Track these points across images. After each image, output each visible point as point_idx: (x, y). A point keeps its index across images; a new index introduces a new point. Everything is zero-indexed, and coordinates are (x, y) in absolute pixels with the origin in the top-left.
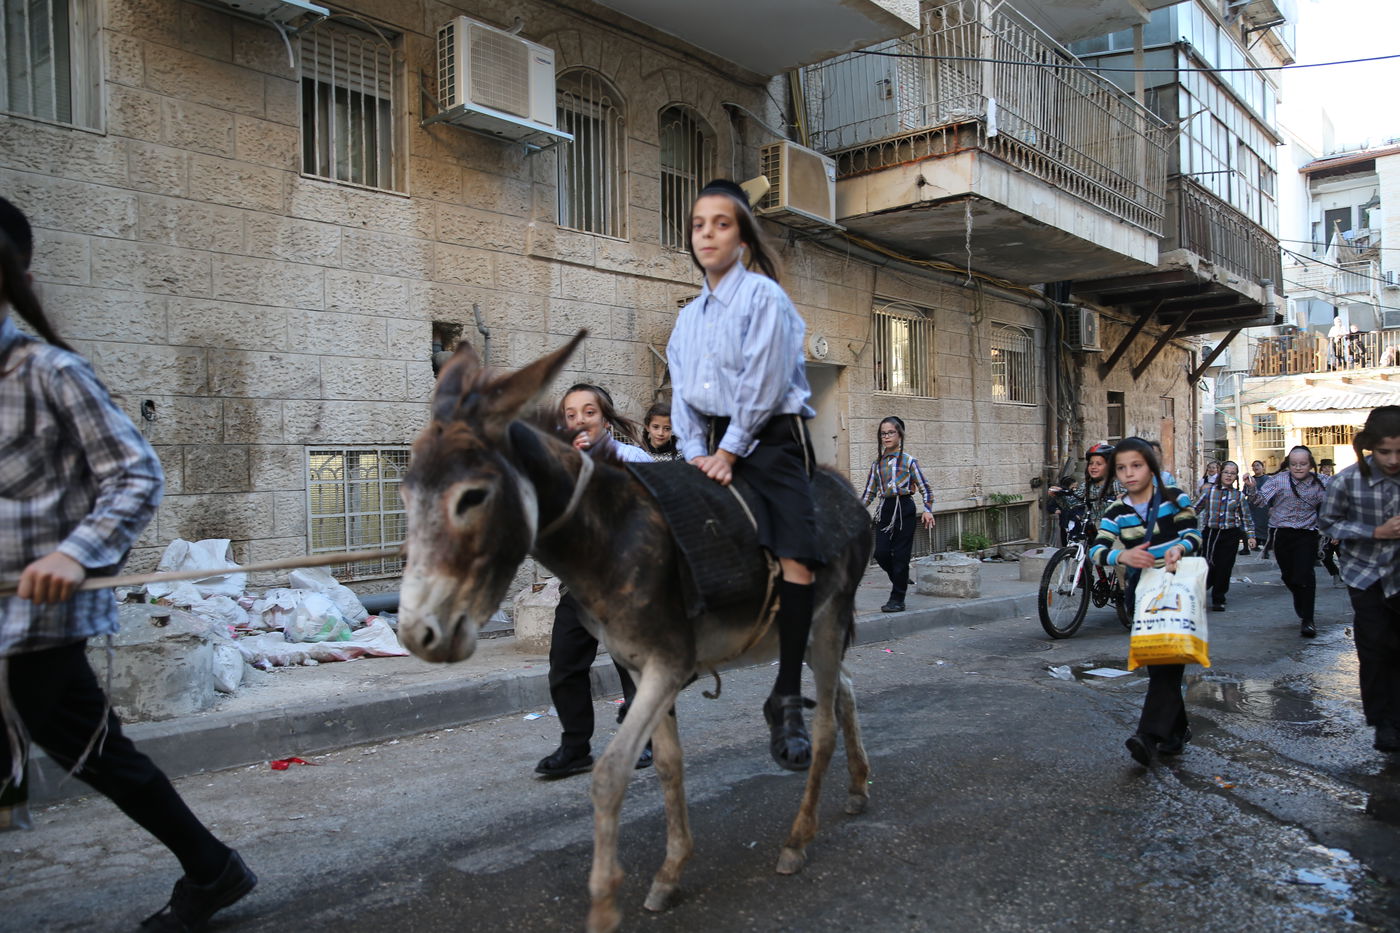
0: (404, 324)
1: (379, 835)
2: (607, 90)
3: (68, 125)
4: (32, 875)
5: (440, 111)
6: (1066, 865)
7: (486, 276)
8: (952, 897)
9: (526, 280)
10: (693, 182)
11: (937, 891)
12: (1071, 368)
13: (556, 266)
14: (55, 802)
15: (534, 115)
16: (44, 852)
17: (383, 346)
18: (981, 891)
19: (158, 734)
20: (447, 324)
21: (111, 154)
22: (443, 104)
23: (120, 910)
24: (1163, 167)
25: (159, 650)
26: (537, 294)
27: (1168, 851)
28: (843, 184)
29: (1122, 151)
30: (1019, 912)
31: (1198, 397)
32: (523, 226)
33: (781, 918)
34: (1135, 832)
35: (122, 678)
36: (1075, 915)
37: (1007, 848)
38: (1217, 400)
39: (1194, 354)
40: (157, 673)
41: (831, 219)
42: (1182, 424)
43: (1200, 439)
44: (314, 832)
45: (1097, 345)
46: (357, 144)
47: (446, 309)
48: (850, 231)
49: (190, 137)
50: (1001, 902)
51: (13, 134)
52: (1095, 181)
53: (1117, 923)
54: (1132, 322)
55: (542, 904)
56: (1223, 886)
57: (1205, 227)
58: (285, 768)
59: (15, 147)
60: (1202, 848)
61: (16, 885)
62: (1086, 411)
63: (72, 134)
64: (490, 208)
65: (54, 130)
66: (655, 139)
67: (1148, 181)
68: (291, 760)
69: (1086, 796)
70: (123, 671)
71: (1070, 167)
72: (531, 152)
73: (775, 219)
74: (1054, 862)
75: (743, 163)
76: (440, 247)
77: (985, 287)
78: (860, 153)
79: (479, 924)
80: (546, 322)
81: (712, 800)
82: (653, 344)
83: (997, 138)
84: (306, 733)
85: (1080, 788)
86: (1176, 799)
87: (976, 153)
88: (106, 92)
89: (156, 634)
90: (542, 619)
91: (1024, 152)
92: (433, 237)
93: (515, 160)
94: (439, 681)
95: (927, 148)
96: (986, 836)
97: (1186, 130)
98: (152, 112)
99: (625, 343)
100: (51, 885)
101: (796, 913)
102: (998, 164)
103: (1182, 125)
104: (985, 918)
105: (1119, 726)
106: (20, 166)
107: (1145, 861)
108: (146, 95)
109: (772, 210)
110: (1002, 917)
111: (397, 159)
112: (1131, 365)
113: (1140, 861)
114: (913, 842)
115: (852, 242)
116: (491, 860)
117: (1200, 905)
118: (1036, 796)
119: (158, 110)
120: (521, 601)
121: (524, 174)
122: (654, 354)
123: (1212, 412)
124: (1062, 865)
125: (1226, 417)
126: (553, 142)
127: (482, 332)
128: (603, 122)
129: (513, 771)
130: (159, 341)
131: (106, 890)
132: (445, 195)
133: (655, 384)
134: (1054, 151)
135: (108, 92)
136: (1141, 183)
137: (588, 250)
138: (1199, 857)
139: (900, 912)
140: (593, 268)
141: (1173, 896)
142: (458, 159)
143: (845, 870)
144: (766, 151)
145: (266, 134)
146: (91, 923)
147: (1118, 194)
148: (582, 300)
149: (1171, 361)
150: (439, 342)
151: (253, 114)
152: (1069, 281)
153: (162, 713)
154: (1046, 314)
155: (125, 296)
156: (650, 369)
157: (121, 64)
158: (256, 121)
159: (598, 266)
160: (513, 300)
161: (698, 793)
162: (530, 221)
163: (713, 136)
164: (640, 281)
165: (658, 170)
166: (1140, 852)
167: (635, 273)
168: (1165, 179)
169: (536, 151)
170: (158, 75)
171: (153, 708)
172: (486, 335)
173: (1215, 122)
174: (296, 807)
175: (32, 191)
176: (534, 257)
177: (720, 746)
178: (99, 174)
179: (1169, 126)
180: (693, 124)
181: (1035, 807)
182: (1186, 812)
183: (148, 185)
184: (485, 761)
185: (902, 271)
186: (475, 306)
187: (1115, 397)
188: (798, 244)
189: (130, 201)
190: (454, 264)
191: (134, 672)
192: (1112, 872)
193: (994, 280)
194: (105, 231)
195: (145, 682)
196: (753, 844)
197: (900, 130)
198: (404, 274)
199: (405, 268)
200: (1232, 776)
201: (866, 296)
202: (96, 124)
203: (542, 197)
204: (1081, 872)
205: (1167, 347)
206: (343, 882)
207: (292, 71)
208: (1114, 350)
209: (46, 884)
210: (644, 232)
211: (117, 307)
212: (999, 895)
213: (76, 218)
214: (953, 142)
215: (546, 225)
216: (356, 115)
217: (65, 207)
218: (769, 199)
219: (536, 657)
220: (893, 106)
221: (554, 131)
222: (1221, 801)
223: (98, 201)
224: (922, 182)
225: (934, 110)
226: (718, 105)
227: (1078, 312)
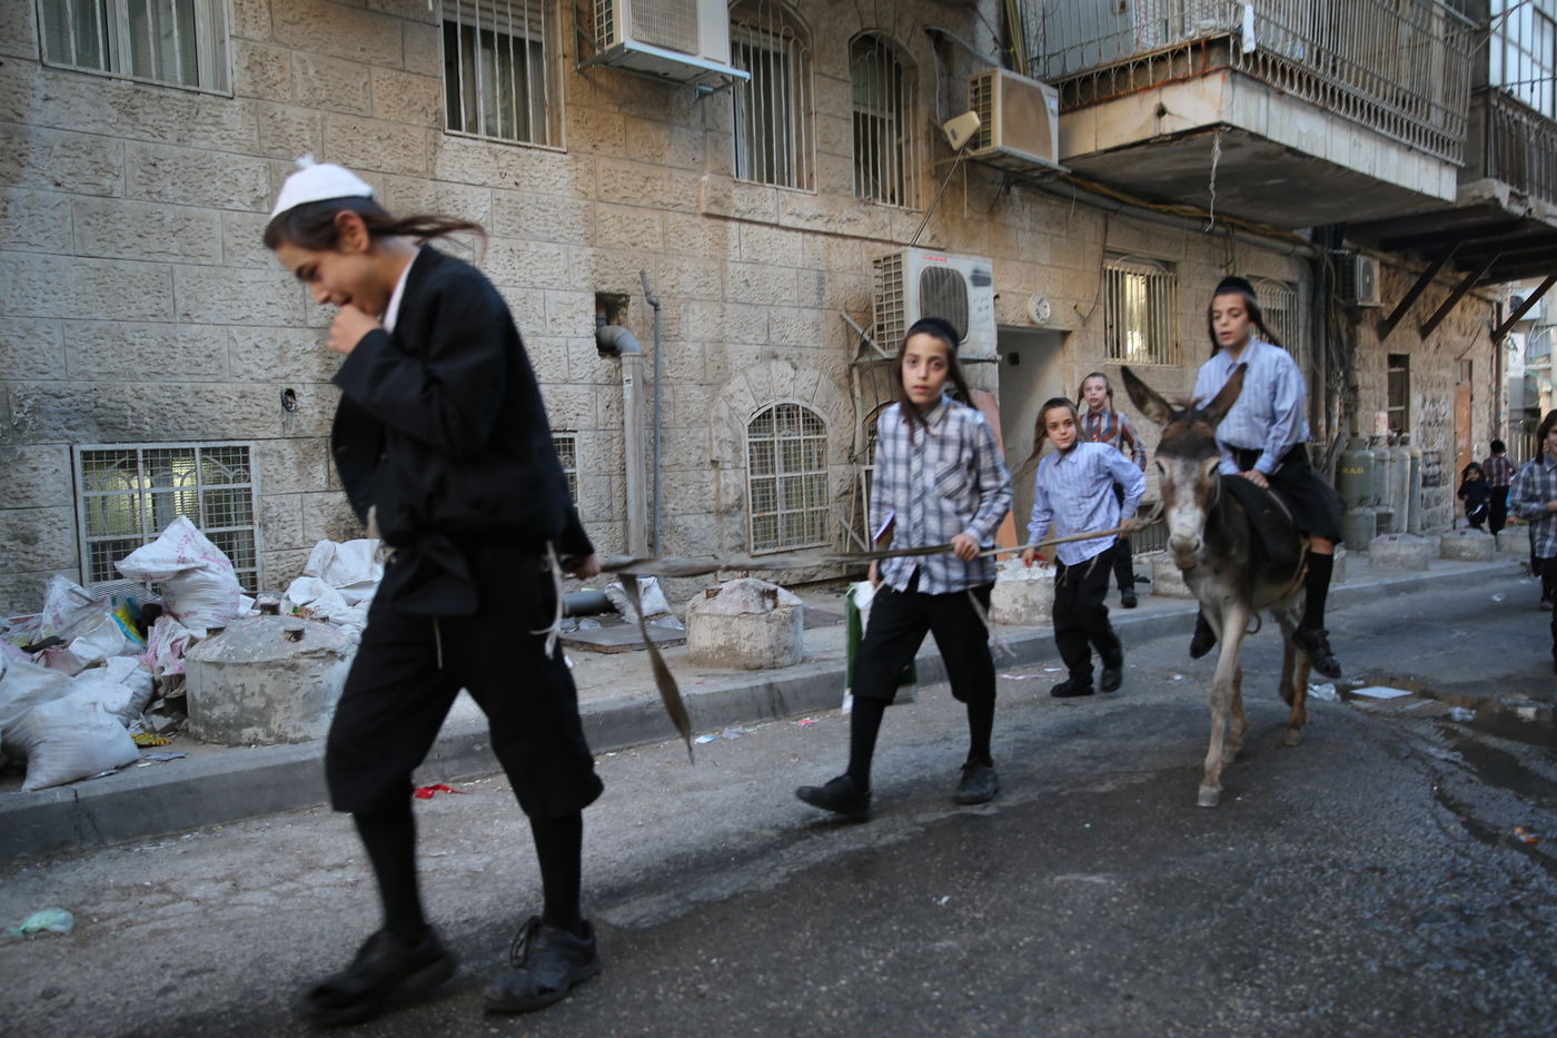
0: (563, 296)
1: (525, 877)
2: (789, 19)
3: (194, 88)
4: (160, 911)
5: (598, 52)
6: (1322, 937)
7: (656, 239)
8: (1178, 973)
9: (699, 242)
10: (890, 122)
11: (1161, 965)
12: (1343, 327)
13: (733, 226)
14: (189, 830)
15: (704, 51)
16: (174, 886)
17: (540, 322)
18: (1214, 967)
19: (295, 758)
20: (612, 295)
21: (239, 118)
22: (601, 44)
23: (243, 956)
24: (1466, 79)
25: (293, 667)
26: (713, 258)
27: (1452, 922)
28: (1068, 117)
29: (1413, 62)
30: (1260, 997)
31: (1504, 358)
32: (696, 180)
33: (971, 993)
34: (1411, 897)
35: (256, 697)
36: (1331, 1003)
37: (1249, 913)
38: (1528, 359)
39: (1500, 306)
40: (292, 692)
41: (1053, 160)
42: (1482, 390)
43: (1504, 408)
44: (455, 872)
45: (1377, 299)
46: (506, 95)
47: (611, 278)
48: (1075, 173)
49: (323, 94)
50: (1239, 982)
51: (137, 101)
52: (1377, 101)
53: (1384, 1016)
54: (1422, 270)
55: (697, 968)
56: (1523, 972)
57: (1520, 151)
58: (430, 797)
59: (140, 116)
60: (1495, 920)
61: (143, 923)
62: (1362, 378)
63: (198, 98)
64: (658, 161)
65: (178, 95)
66: (846, 74)
67: (1446, 98)
68: (436, 788)
69: (1348, 848)
70: (257, 689)
71: (1346, 85)
72: (703, 95)
73: (987, 162)
74: (1306, 933)
75: (949, 98)
76: (602, 207)
77: (1238, 234)
78: (1087, 80)
79: (624, 990)
80: (723, 290)
81: (901, 844)
82: (847, 312)
83: (1255, 54)
84: (454, 757)
85: (1342, 838)
86: (1463, 855)
87: (1228, 73)
88: (231, 48)
89: (290, 650)
90: (717, 628)
91: (1288, 69)
92: (594, 196)
93: (685, 104)
94: (600, 700)
95: (1169, 69)
96: (1224, 896)
97: (1499, 30)
98: (281, 68)
99: (814, 312)
100: (177, 925)
101: (990, 988)
102: (1256, 86)
103: (1494, 24)
104: (1218, 1003)
105: (1392, 760)
106: (146, 136)
107: (1422, 934)
108: (274, 50)
109: (983, 151)
110: (1239, 1002)
111: (551, 110)
112: (1419, 321)
113: (1416, 935)
114: (1135, 901)
115: (1078, 186)
116: (645, 911)
117: (1492, 996)
118: (1287, 847)
119: (287, 66)
120: (694, 608)
121: (695, 120)
122: (848, 323)
123: (1521, 375)
124: (1316, 937)
125: (1539, 380)
126: (727, 82)
127: (651, 303)
128: (786, 56)
129: (679, 803)
130: (298, 324)
131: (231, 933)
132: (606, 148)
133: (849, 356)
134: (1326, 66)
135: (234, 49)
136: (1437, 99)
137: (770, 205)
138: (1492, 931)
139: (1114, 991)
140: (776, 226)
141: (1457, 983)
142: (620, 106)
143: (1051, 934)
144: (975, 82)
145: (405, 87)
146: (213, 970)
147: (1407, 116)
148: (765, 263)
149: (1469, 315)
150: (603, 315)
151: (390, 66)
152: (1343, 224)
153: (299, 735)
154: (1313, 264)
155: (259, 275)
156: (843, 340)
157: (247, 17)
158: (394, 73)
159: (782, 223)
160: (686, 266)
161: (886, 834)
162: (703, 174)
163: (914, 67)
164: (831, 240)
165: (850, 110)
166: (1415, 922)
167: (824, 230)
168: (1469, 93)
169: (707, 94)
170: (287, 27)
171: (289, 730)
172: (656, 306)
173: (1538, 18)
174: (438, 842)
175: (159, 164)
176: (708, 215)
177: (914, 777)
178: (228, 141)
179: (1476, 26)
180: (889, 53)
181: (1284, 862)
182: (1475, 872)
183: (280, 151)
184: (648, 791)
185: (1139, 218)
186: (642, 274)
187: (1398, 361)
188: (1015, 191)
189: (262, 170)
190: (618, 227)
191: (267, 690)
192: (1379, 948)
193: (1250, 226)
194: (236, 204)
195: (280, 702)
196: (945, 899)
197: (1135, 50)
198: (562, 240)
199: (564, 233)
200: (1537, 827)
201: (1097, 249)
202: (223, 86)
203: (716, 146)
204: (1340, 947)
205: (1466, 299)
206: (481, 931)
207: (432, 14)
208: (1397, 304)
209: (173, 923)
210: (834, 182)
211: (252, 288)
212: (1235, 973)
213: (206, 191)
214: (1200, 63)
215: (722, 178)
216: (504, 62)
217: (193, 179)
218: (980, 138)
219: (710, 671)
220: (1128, 21)
221: (727, 69)
222: (1521, 860)
223: (228, 170)
224: (1161, 112)
225: (1177, 23)
226: (919, 31)
227: (1352, 262)
